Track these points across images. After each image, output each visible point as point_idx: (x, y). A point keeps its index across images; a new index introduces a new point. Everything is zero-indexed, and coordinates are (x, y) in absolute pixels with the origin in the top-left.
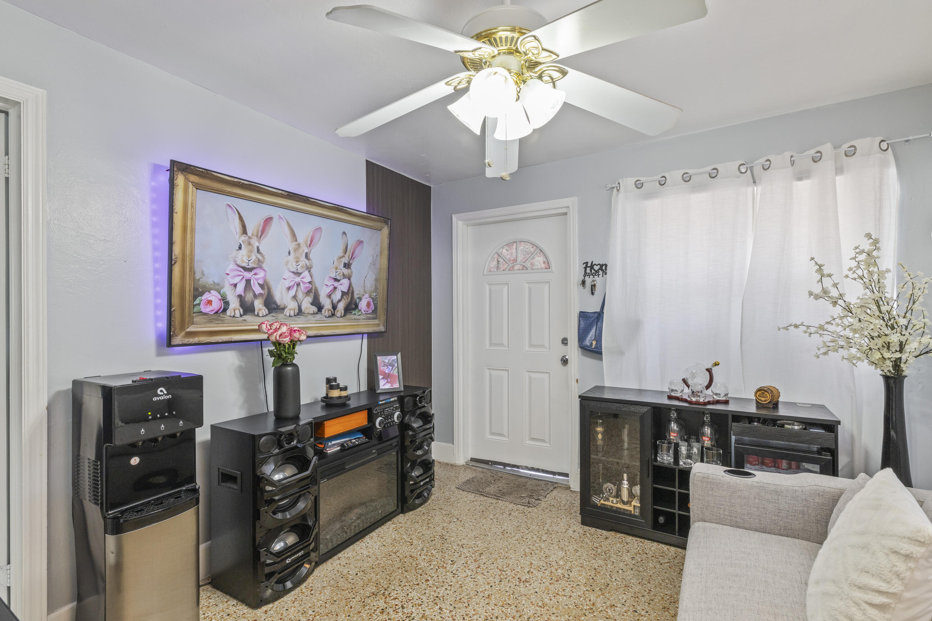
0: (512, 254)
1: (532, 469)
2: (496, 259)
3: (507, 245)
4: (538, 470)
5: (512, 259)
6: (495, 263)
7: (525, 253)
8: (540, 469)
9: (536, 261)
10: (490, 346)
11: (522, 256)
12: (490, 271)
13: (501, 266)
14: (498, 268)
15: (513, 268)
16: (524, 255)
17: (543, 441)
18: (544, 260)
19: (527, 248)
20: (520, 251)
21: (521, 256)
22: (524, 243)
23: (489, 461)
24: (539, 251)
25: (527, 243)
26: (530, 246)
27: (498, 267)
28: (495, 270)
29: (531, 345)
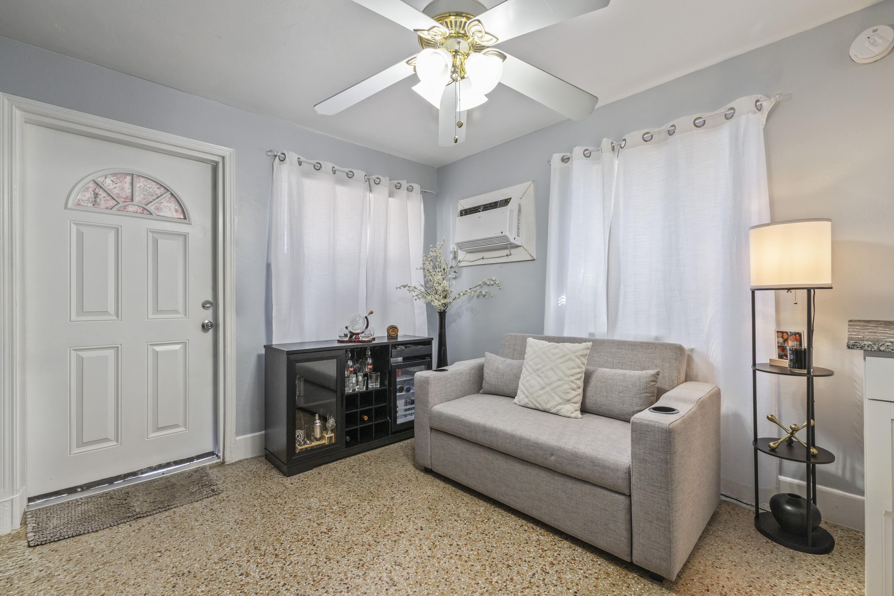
0: (122, 189)
1: (160, 467)
2: (91, 190)
3: (114, 175)
4: (168, 465)
5: (124, 196)
6: (89, 195)
7: (146, 193)
8: (171, 462)
9: (165, 207)
10: (78, 315)
11: (142, 196)
12: (79, 204)
13: (103, 202)
14: (95, 203)
15: (124, 208)
16: (144, 195)
17: (176, 426)
18: (176, 207)
19: (150, 188)
20: (138, 189)
21: (139, 195)
22: (144, 179)
23: (76, 487)
24: (170, 196)
25: (150, 181)
26: (155, 186)
27: (95, 201)
28: (90, 205)
29: (157, 311)
